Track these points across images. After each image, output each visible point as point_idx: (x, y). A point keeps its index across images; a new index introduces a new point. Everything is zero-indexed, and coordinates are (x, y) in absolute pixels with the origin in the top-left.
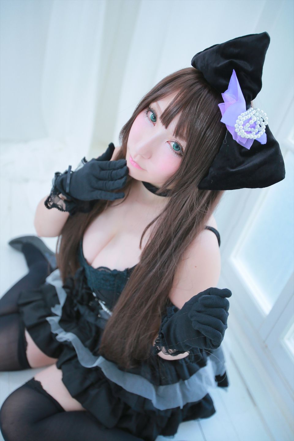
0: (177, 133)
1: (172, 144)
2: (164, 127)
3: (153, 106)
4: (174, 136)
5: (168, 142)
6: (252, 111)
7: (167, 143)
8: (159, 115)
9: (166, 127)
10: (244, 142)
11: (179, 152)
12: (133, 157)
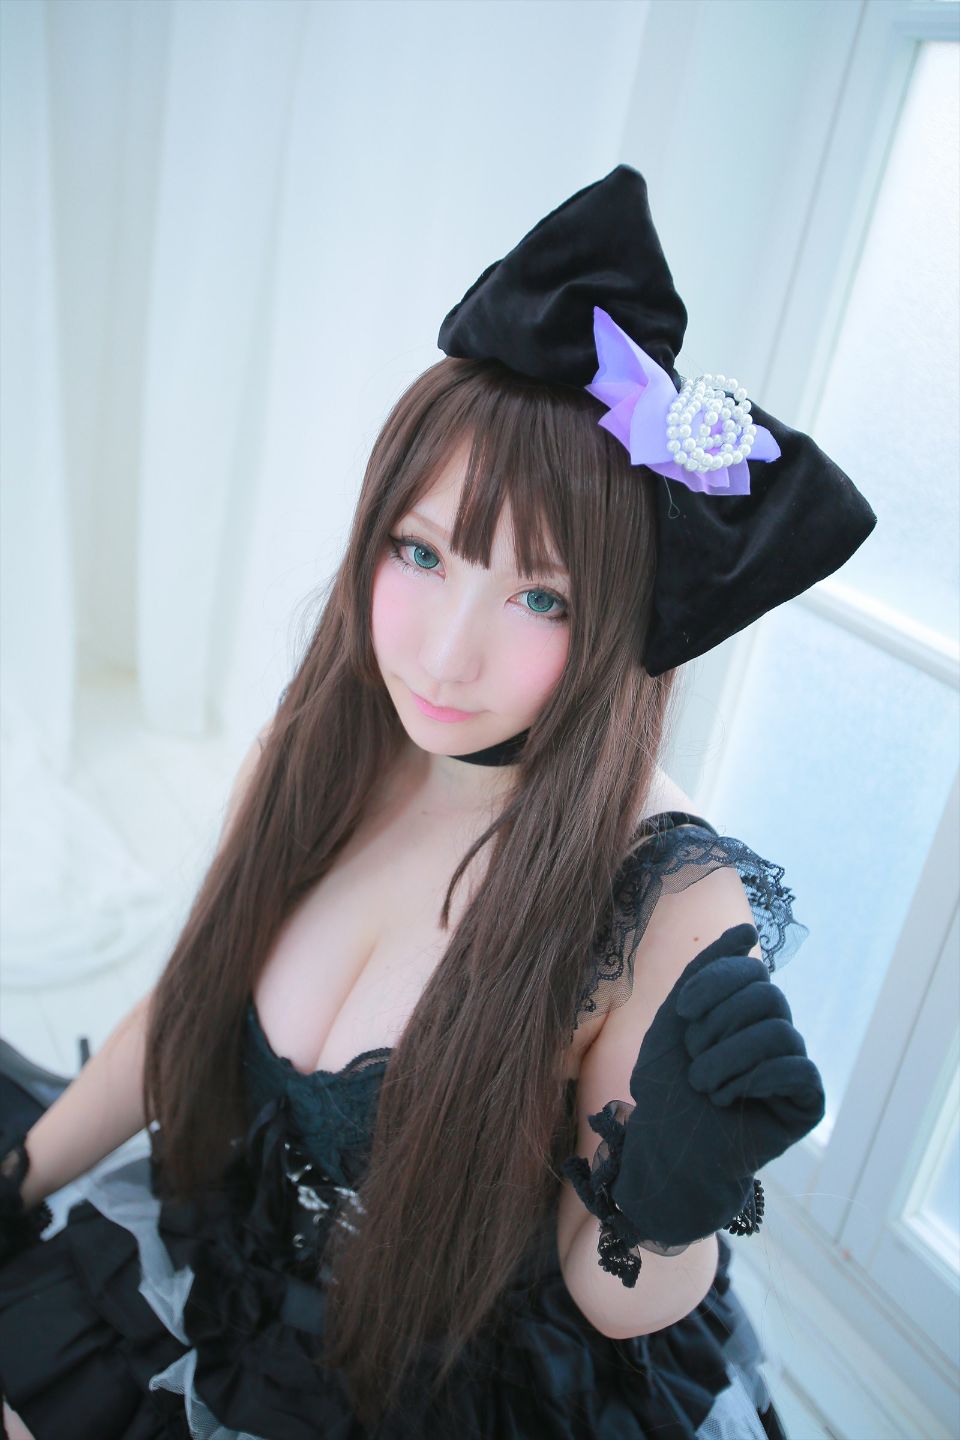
0: (527, 561)
1: (524, 599)
2: (479, 567)
3: (409, 526)
4: (524, 576)
5: (509, 600)
6: (694, 388)
7: (509, 604)
8: (443, 546)
9: (487, 564)
10: (726, 483)
11: (555, 609)
12: (430, 699)
